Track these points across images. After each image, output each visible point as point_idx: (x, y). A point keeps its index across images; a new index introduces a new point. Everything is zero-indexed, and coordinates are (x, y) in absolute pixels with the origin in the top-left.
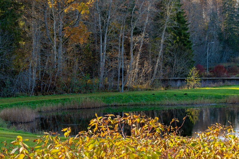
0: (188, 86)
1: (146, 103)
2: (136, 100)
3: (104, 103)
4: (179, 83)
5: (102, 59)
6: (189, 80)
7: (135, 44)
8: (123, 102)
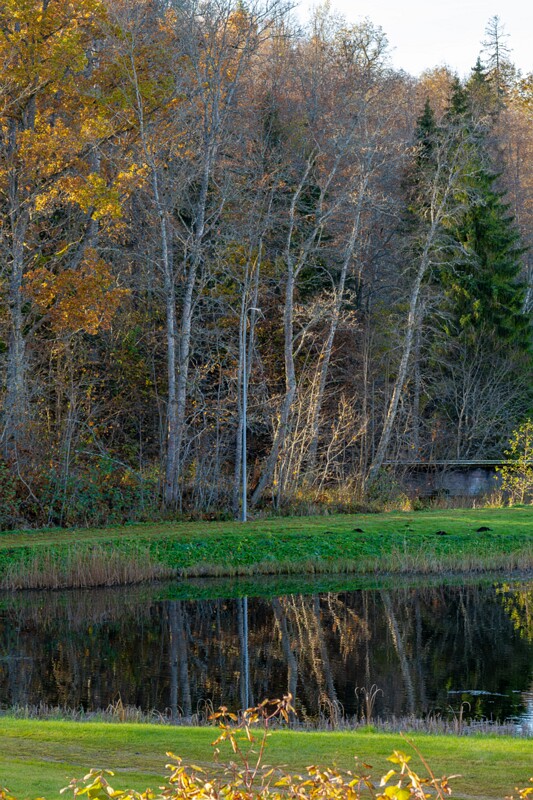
0: (506, 495)
1: (322, 564)
2: (286, 553)
3: (162, 567)
4: (477, 482)
5: (173, 391)
6: (510, 472)
7: (304, 333)
8: (236, 562)
